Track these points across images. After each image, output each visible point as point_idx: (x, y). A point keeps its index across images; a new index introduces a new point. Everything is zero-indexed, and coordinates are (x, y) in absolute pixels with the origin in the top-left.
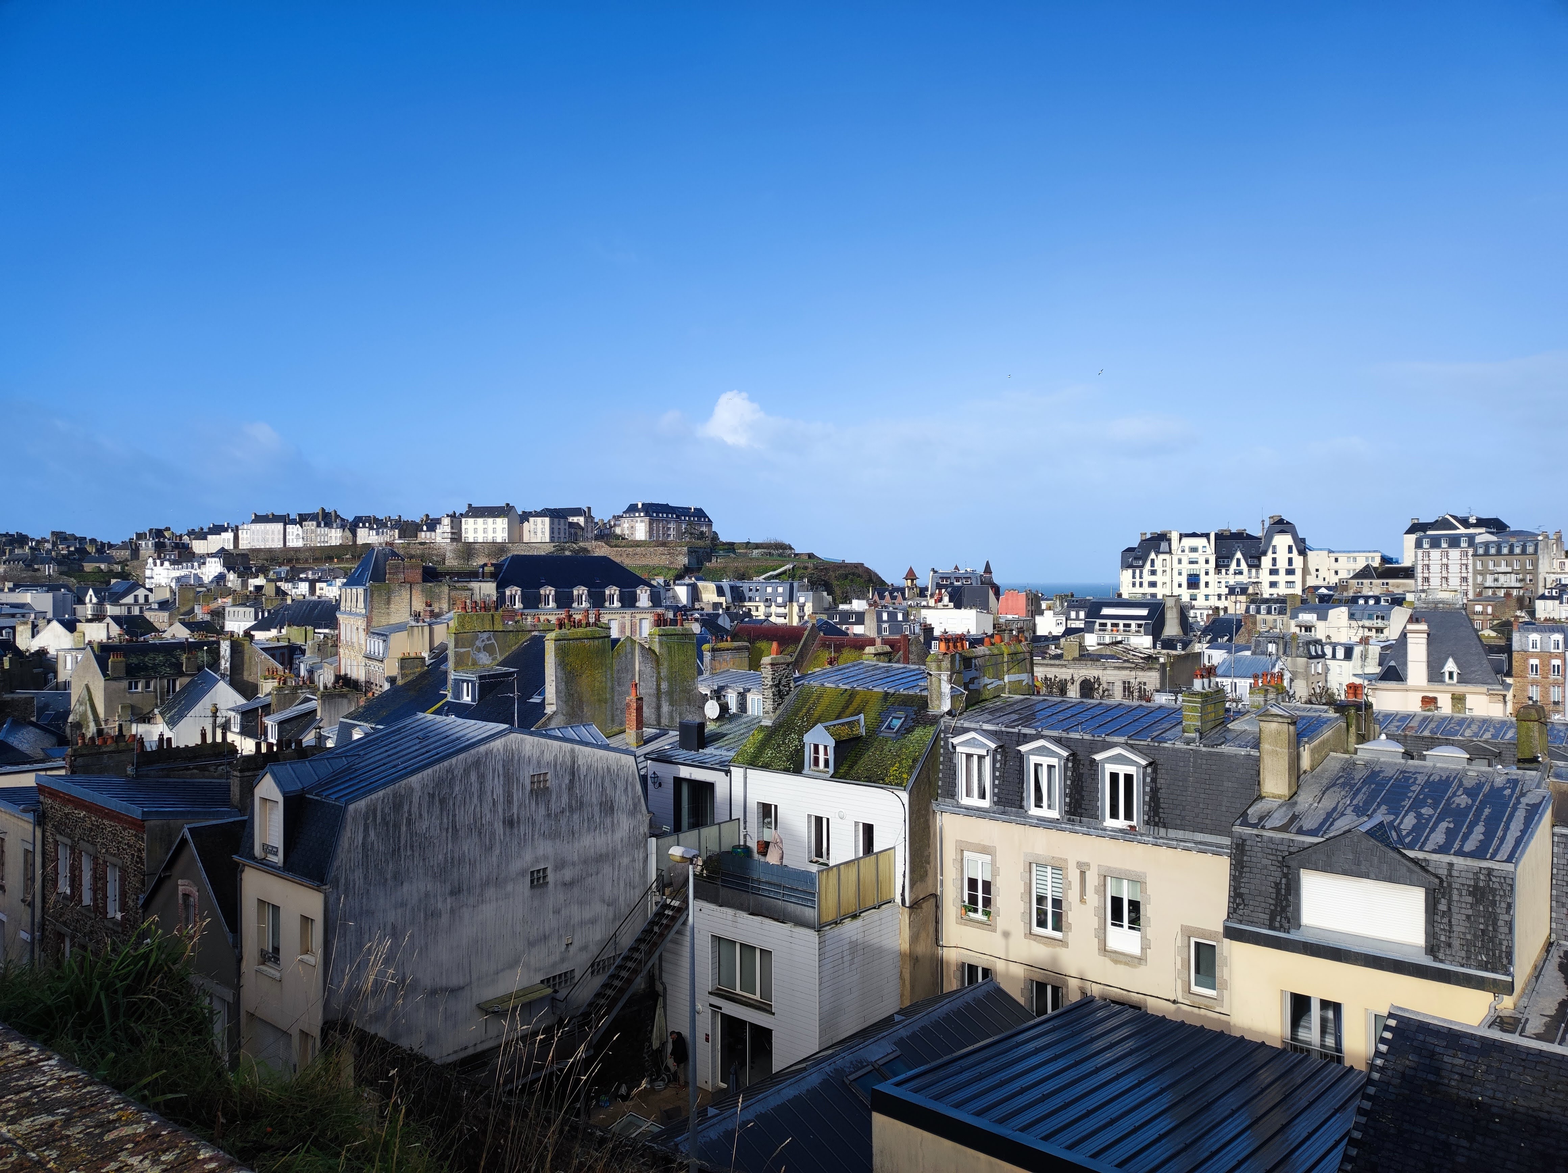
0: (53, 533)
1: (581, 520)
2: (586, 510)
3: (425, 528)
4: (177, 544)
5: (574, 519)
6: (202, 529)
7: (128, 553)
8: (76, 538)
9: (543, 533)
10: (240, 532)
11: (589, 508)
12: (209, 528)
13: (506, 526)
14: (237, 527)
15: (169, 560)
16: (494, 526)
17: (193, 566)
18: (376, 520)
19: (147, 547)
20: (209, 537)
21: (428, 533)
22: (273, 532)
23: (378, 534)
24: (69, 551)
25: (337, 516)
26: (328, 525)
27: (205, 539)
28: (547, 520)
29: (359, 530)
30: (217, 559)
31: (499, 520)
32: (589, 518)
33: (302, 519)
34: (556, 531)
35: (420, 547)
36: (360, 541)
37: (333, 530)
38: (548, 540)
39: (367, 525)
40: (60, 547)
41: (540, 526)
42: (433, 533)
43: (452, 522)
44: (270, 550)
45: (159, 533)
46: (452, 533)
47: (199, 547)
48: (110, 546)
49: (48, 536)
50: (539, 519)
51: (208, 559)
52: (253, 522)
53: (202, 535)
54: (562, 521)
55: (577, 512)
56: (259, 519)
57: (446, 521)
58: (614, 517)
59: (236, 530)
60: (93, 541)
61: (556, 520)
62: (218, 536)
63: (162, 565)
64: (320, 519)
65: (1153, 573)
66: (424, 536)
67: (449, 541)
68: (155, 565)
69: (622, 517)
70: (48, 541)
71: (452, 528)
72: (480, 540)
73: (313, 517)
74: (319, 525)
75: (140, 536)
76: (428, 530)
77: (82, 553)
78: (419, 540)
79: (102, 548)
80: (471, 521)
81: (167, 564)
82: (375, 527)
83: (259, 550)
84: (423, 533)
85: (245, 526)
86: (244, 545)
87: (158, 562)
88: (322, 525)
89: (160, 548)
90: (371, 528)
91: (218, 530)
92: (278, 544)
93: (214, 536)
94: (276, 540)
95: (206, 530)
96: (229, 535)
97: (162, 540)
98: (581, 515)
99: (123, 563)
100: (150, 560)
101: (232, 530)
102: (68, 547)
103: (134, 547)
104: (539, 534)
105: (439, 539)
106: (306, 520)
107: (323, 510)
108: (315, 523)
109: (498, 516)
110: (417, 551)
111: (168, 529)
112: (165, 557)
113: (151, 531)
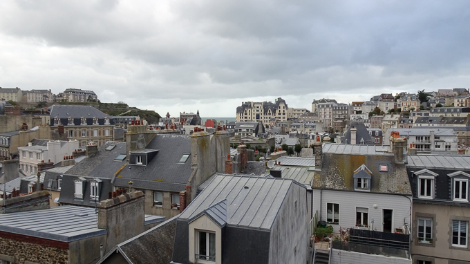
13: (17, 96)
16: (12, 96)
31: (14, 94)
34: (38, 98)
41: (31, 96)
65: (246, 114)
104: (31, 99)
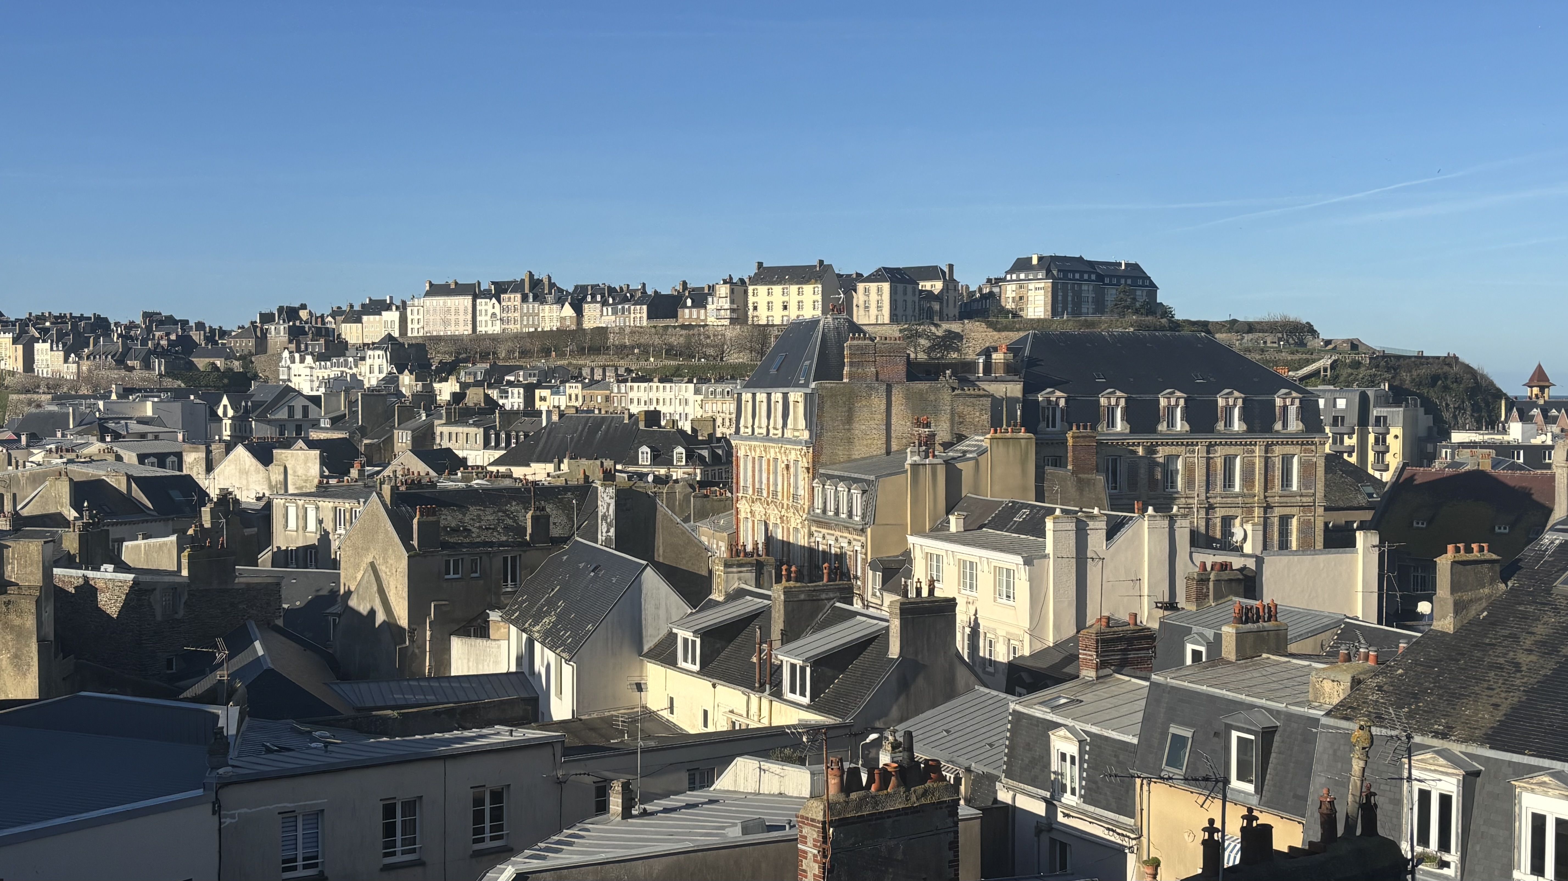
0: (146, 315)
1: (937, 286)
2: (946, 270)
3: (689, 302)
4: (319, 329)
5: (926, 285)
6: (352, 306)
7: (251, 343)
8: (176, 322)
9: (879, 308)
10: (409, 310)
11: (951, 267)
12: (363, 305)
13: (819, 297)
14: (404, 303)
15: (312, 354)
16: (800, 298)
17: (346, 361)
18: (611, 290)
19: (278, 333)
20: (365, 318)
21: (694, 311)
22: (457, 312)
23: (615, 312)
24: (169, 340)
25: (552, 285)
26: (540, 298)
27: (359, 320)
28: (886, 286)
29: (586, 306)
30: (381, 353)
31: (808, 289)
32: (950, 283)
33: (500, 290)
34: (900, 303)
35: (684, 332)
36: (588, 324)
37: (547, 307)
38: (887, 320)
39: (599, 298)
40: (157, 334)
41: (874, 297)
42: (702, 311)
43: (732, 291)
44: (454, 340)
45: (291, 313)
46: (732, 310)
47: (351, 333)
48: (223, 333)
49: (139, 320)
50: (873, 286)
51: (370, 352)
52: (428, 294)
53: (355, 317)
54: (910, 287)
55: (932, 273)
56: (436, 290)
57: (723, 290)
58: (989, 281)
59: (403, 308)
60: (200, 326)
61: (900, 287)
62: (377, 317)
63: (302, 361)
64: (527, 291)
66: (687, 315)
67: (726, 322)
68: (293, 362)
69: (1004, 280)
70: (137, 326)
71: (732, 302)
72: (777, 321)
73: (516, 287)
74: (525, 299)
75: (267, 318)
76: (694, 305)
77: (186, 344)
78: (680, 321)
79: (214, 336)
80: (762, 289)
81: (309, 359)
82: (611, 301)
83: (438, 339)
84: (687, 311)
85: (416, 302)
86: (415, 330)
87: (297, 356)
88: (531, 300)
89: (296, 334)
90: (604, 303)
91: (377, 307)
92: (464, 329)
93: (372, 317)
94: (461, 323)
95: (357, 307)
96: (392, 316)
97: (298, 323)
98: (937, 278)
99: (245, 359)
100: (286, 354)
101: (397, 308)
102: (168, 334)
103: (259, 334)
104: (873, 311)
105: (711, 320)
106: (505, 292)
107: (531, 275)
108: (519, 296)
109: (807, 282)
110: (677, 339)
111: (303, 307)
112: (306, 348)
113: (281, 310)
